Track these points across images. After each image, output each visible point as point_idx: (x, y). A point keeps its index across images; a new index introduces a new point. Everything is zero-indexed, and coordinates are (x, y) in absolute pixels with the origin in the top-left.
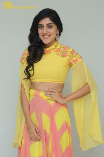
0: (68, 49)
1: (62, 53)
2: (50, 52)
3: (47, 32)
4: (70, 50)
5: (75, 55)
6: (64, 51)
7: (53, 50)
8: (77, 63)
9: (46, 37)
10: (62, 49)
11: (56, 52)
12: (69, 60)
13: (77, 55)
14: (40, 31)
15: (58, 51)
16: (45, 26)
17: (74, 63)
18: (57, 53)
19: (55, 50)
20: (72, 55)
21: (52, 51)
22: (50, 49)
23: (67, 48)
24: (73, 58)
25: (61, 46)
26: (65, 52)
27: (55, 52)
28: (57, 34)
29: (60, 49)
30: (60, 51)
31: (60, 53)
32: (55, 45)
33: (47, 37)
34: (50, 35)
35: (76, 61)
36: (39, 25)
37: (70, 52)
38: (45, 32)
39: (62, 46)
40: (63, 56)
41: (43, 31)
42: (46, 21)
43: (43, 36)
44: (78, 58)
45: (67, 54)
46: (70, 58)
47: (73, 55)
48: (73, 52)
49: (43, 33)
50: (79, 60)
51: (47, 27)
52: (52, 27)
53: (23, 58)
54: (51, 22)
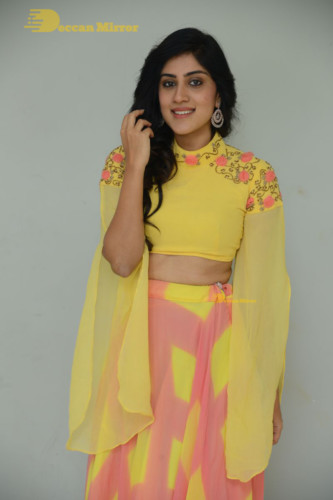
0: (254, 160)
1: (235, 171)
2: (198, 164)
3: (185, 99)
4: (261, 166)
5: (271, 184)
6: (242, 164)
7: (207, 158)
8: (266, 209)
9: (183, 113)
10: (235, 158)
11: (215, 165)
12: (252, 196)
14: (166, 98)
15: (222, 164)
16: (181, 79)
17: (257, 207)
18: (220, 168)
19: (213, 158)
20: (265, 183)
21: (203, 160)
22: (198, 156)
23: (251, 158)
24: (261, 192)
25: (230, 150)
26: (246, 170)
27: (212, 165)
28: (215, 109)
29: (228, 159)
30: (229, 163)
31: (227, 169)
32: (213, 145)
33: (186, 112)
34: (194, 110)
35: (268, 203)
36: (164, 78)
37: (262, 172)
38: (179, 98)
39: (234, 150)
40: (237, 180)
41: (175, 94)
42: (183, 66)
43: (173, 111)
44: (274, 196)
45: (251, 176)
46: (256, 190)
47: (267, 186)
48: (270, 176)
49: (175, 102)
50: (279, 203)
51: (188, 83)
52: (202, 83)
53: (113, 168)
54: (199, 68)
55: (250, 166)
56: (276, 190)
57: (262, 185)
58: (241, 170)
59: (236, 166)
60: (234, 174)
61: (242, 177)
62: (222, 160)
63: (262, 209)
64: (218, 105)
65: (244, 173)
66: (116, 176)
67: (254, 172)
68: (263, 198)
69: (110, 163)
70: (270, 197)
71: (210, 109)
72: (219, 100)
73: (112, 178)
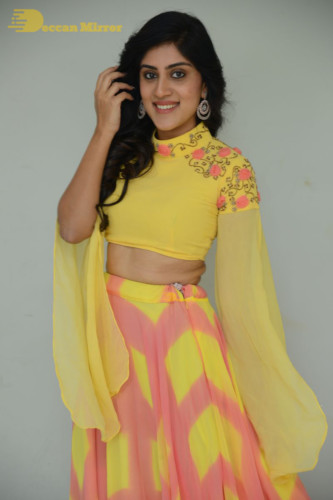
0: (231, 155)
1: (208, 165)
2: (173, 155)
3: (168, 93)
4: (239, 162)
5: (246, 182)
6: (218, 158)
7: (182, 149)
8: (239, 210)
9: (165, 107)
10: (214, 152)
11: (191, 157)
13: (252, 186)
14: (146, 89)
15: (198, 158)
16: (162, 72)
18: (195, 160)
19: (189, 150)
20: (238, 181)
21: (177, 151)
22: (171, 146)
23: (229, 153)
24: (234, 191)
25: (214, 143)
26: (220, 165)
27: (187, 157)
29: (207, 152)
30: (205, 157)
31: (201, 162)
32: (191, 136)
33: (169, 107)
34: (178, 103)
35: (242, 203)
36: (144, 69)
37: (236, 168)
38: (160, 93)
40: (207, 174)
41: (156, 89)
42: (164, 57)
43: (155, 104)
44: (249, 196)
45: (222, 172)
46: (227, 188)
47: (241, 183)
48: (245, 173)
49: (156, 96)
50: (251, 206)
51: (171, 75)
52: (185, 75)
54: (181, 59)
55: (224, 160)
56: (253, 191)
57: (234, 182)
58: (215, 163)
59: (212, 160)
60: (206, 168)
61: (213, 172)
62: (199, 154)
63: (235, 210)
64: (204, 95)
65: (215, 167)
67: (228, 167)
68: (236, 197)
70: (245, 197)
71: (196, 101)
72: (205, 90)
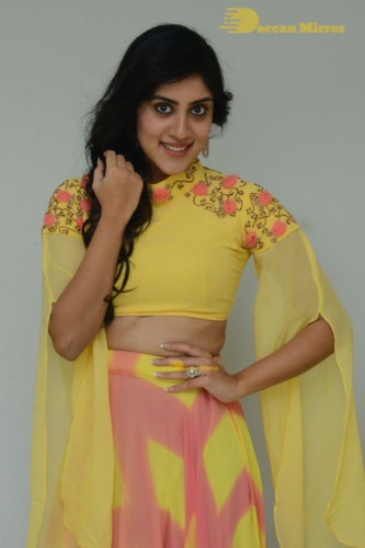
1: (217, 201)
2: (171, 198)
4: (249, 189)
5: (271, 206)
6: (225, 191)
7: (180, 187)
8: (279, 239)
12: (249, 229)
13: (280, 208)
15: (201, 194)
17: (266, 240)
18: (199, 199)
19: (188, 187)
20: (261, 209)
21: (175, 191)
22: (168, 186)
23: (235, 183)
24: (262, 221)
25: (210, 174)
26: (232, 198)
27: (188, 195)
29: (208, 185)
30: (210, 189)
31: (208, 198)
34: (191, 144)
35: (278, 230)
37: (253, 196)
39: (215, 174)
40: (221, 213)
44: (283, 219)
45: (239, 205)
46: (252, 221)
47: (266, 210)
48: (263, 198)
50: (290, 229)
52: (206, 112)
53: (58, 211)
55: (235, 191)
56: (282, 212)
57: (257, 211)
58: (225, 198)
59: (219, 194)
60: (217, 205)
61: (227, 209)
62: (200, 189)
63: (274, 241)
65: (228, 202)
66: (62, 220)
67: (242, 197)
68: (268, 226)
69: (55, 204)
70: (278, 222)
73: (57, 223)
